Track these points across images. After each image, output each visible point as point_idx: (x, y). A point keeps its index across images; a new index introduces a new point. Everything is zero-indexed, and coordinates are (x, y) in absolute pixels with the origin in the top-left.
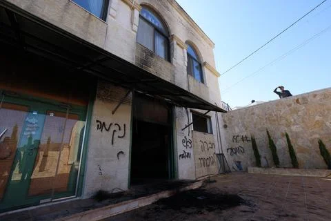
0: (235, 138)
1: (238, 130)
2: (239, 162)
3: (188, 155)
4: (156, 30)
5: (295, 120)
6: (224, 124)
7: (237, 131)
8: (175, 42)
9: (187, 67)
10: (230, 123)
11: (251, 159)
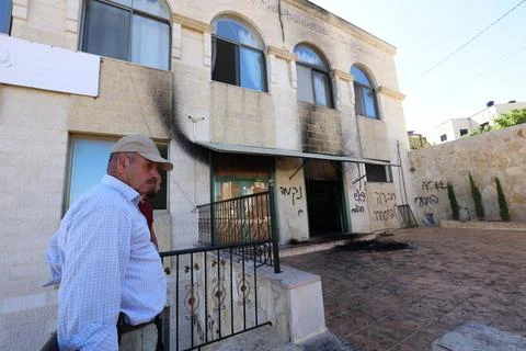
0: (426, 185)
1: (431, 175)
2: (431, 215)
3: (362, 209)
4: (315, 70)
5: (513, 160)
6: (410, 167)
7: (428, 175)
8: (337, 78)
9: (356, 106)
10: (419, 166)
11: (447, 210)
